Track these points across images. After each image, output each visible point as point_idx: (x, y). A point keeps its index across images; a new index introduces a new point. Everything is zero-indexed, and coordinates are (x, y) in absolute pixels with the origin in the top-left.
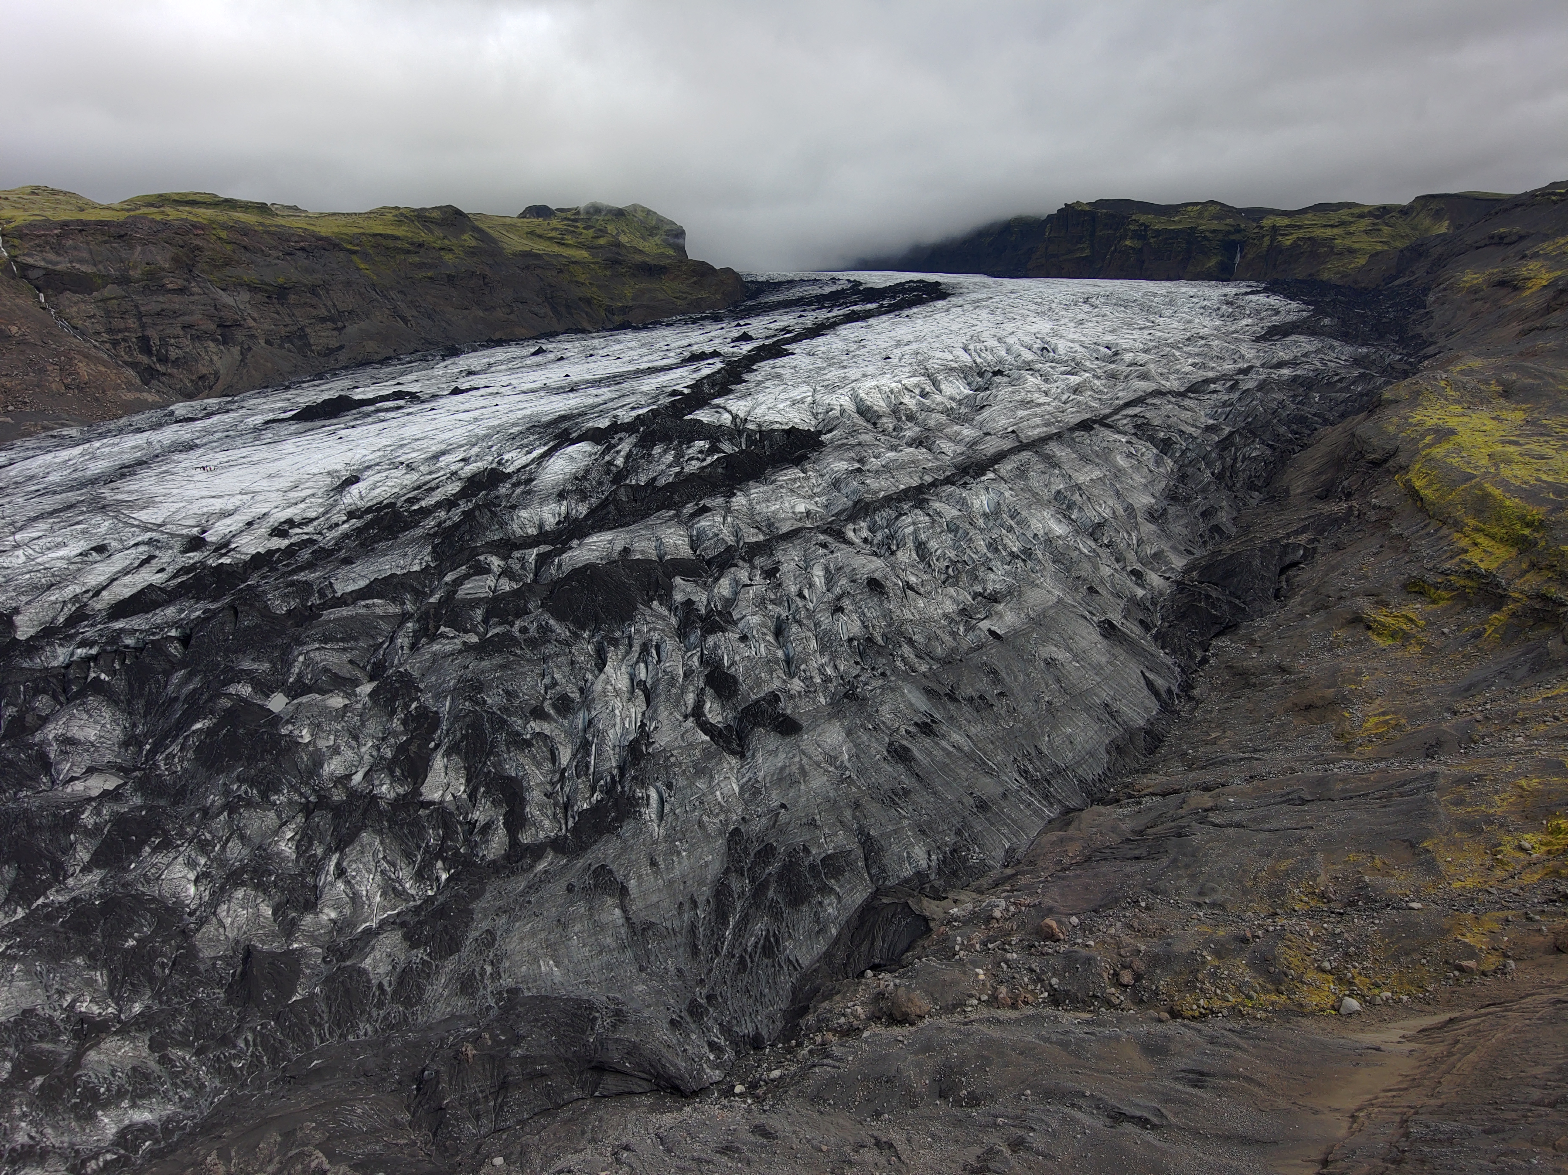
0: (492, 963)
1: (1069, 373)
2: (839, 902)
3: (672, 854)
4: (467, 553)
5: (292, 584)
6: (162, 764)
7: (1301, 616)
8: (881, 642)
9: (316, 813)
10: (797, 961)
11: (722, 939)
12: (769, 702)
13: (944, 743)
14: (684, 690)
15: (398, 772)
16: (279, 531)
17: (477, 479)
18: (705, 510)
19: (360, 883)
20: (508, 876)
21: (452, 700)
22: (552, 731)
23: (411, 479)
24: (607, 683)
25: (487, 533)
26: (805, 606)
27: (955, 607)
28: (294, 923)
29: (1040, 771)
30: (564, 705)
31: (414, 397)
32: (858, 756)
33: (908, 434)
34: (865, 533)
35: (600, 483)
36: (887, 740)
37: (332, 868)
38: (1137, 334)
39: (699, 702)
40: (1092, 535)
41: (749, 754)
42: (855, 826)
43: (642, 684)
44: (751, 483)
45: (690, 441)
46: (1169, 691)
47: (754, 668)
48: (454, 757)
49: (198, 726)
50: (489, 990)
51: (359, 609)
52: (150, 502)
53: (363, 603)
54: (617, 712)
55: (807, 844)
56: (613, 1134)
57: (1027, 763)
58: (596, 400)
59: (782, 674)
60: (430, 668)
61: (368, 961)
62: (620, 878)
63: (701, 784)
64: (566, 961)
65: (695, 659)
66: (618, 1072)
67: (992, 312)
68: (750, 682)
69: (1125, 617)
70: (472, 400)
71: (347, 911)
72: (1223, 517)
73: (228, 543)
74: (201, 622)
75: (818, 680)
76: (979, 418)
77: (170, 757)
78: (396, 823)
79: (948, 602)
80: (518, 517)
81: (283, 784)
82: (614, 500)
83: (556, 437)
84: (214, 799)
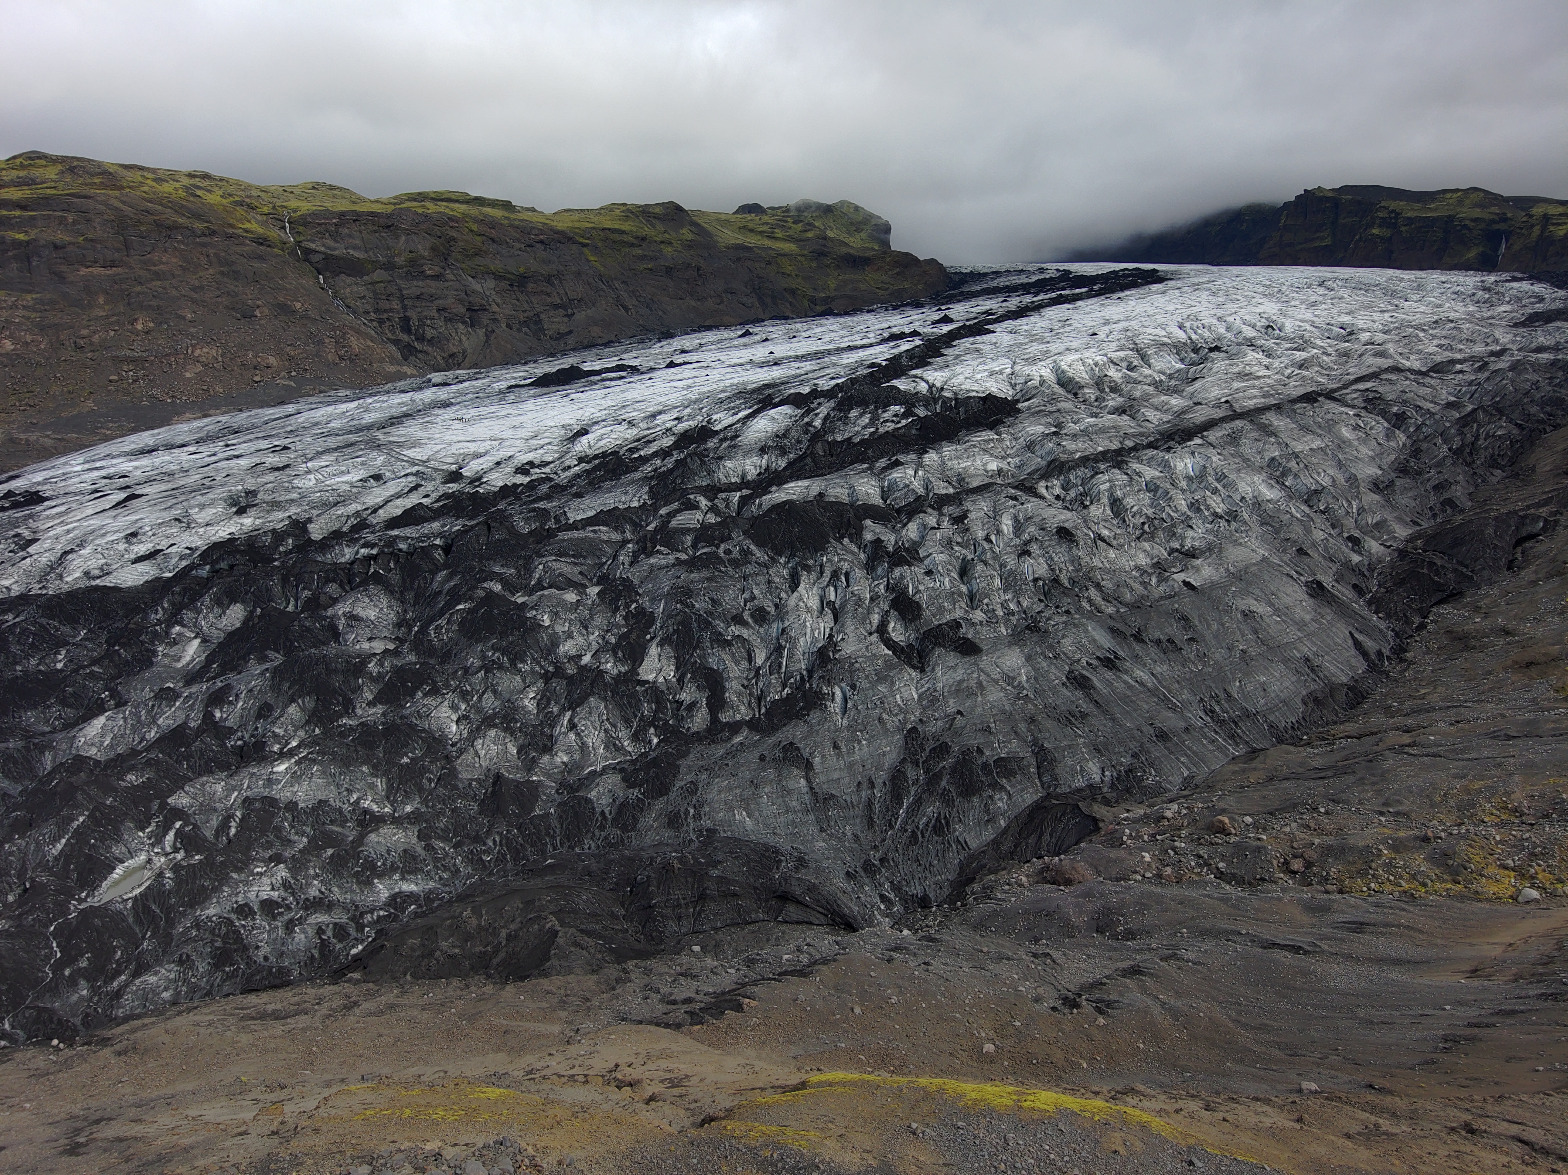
0: (695, 807)
1: (1295, 350)
2: (1010, 799)
3: (853, 741)
4: (679, 493)
5: (534, 510)
6: (432, 632)
7: (1534, 584)
8: (1067, 584)
9: (554, 680)
10: (966, 842)
11: (896, 816)
12: (950, 627)
13: (1126, 677)
14: (869, 610)
15: (620, 654)
16: (522, 470)
17: (689, 433)
18: (897, 464)
19: (588, 736)
20: (709, 744)
21: (666, 603)
22: (750, 636)
23: (632, 433)
24: (800, 600)
25: (697, 479)
26: (991, 549)
27: (1148, 560)
28: (534, 760)
29: (1227, 713)
30: (761, 616)
31: (634, 370)
32: (1036, 679)
33: (1111, 403)
34: (1057, 491)
36: (1067, 668)
37: (565, 722)
38: (1377, 316)
39: (883, 621)
40: (1305, 502)
41: (929, 669)
42: (1030, 738)
43: (831, 604)
44: (944, 442)
45: (886, 406)
46: (1379, 653)
47: (938, 597)
48: (666, 647)
49: (461, 607)
50: (691, 827)
51: (588, 532)
52: (416, 444)
53: (592, 529)
54: (808, 624)
55: (981, 746)
57: (1214, 704)
58: (798, 371)
59: (964, 606)
60: (648, 576)
61: (594, 793)
62: (806, 754)
63: (882, 688)
64: (757, 813)
65: (882, 587)
66: (798, 902)
67: (1213, 294)
68: (933, 609)
69: (1336, 581)
70: (686, 372)
71: (577, 756)
72: (1458, 492)
73: (480, 478)
74: (461, 533)
75: (1000, 613)
76: (1190, 389)
77: (438, 628)
78: (618, 693)
79: (1142, 555)
80: (724, 466)
81: (527, 656)
82: (812, 453)
83: (760, 402)
84: (473, 661)
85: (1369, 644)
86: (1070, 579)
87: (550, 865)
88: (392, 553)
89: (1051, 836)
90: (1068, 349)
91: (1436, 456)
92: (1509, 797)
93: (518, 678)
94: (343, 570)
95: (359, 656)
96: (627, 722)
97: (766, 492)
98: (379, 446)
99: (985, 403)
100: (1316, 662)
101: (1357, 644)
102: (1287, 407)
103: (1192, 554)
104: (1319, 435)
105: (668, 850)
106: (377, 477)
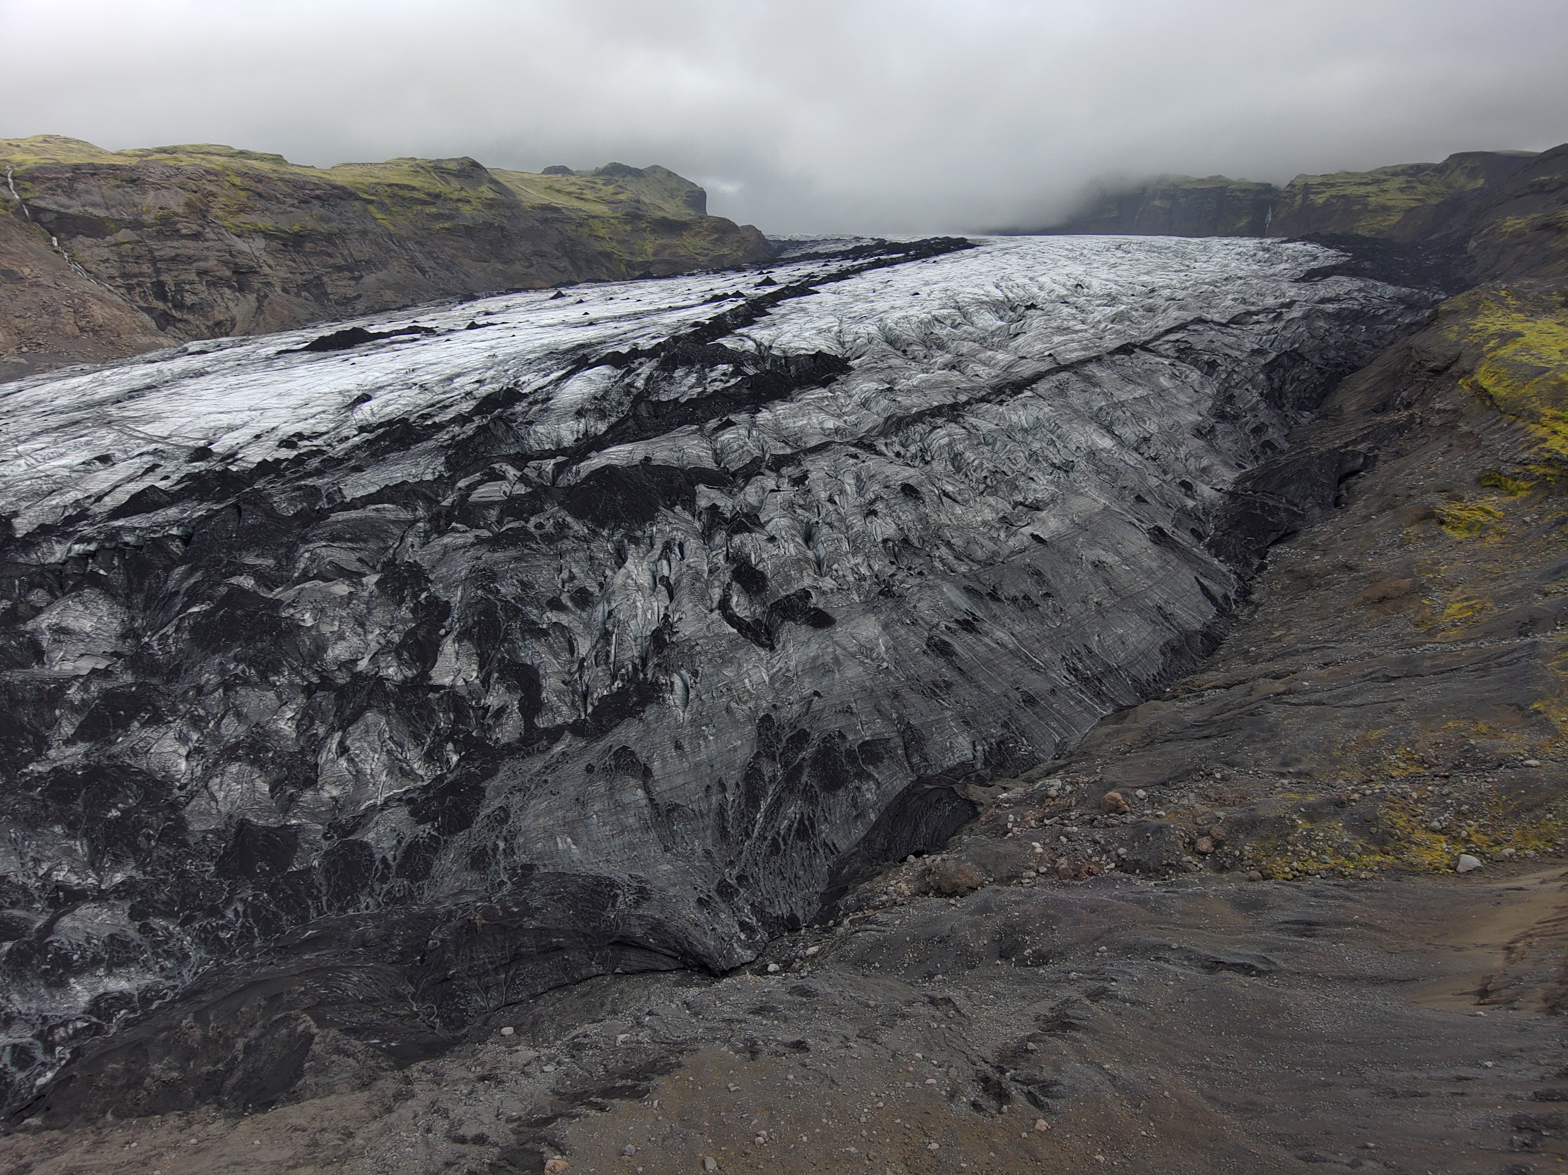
0: (506, 840)
1: (1105, 305)
2: (878, 788)
3: (697, 738)
4: (481, 463)
7: (1367, 518)
8: (917, 544)
9: (319, 693)
10: (834, 844)
12: (799, 598)
13: (987, 640)
14: (708, 585)
15: (406, 655)
16: (288, 443)
18: (730, 424)
20: (523, 757)
22: (570, 622)
23: (424, 399)
24: (628, 577)
25: (503, 446)
26: (836, 510)
28: (292, 799)
30: (583, 599)
31: (429, 332)
32: (895, 649)
33: (940, 360)
34: (897, 448)
35: (620, 404)
36: (926, 634)
39: (725, 596)
40: (1136, 450)
41: (778, 646)
42: (894, 716)
43: (665, 580)
44: (776, 402)
45: (712, 365)
47: (784, 565)
48: (465, 642)
50: (502, 865)
51: (370, 511)
53: (373, 507)
54: (638, 604)
55: (843, 731)
56: (634, 1006)
57: (1076, 661)
58: (616, 331)
59: (812, 573)
60: (440, 559)
61: (371, 835)
62: (643, 759)
63: (729, 672)
64: (585, 839)
65: (721, 557)
66: (640, 947)
67: (1022, 258)
68: (779, 579)
69: (1175, 526)
71: (350, 788)
76: (1013, 344)
79: (987, 510)
80: (535, 432)
81: (283, 665)
82: (634, 415)
83: (574, 362)
85: (1215, 589)
86: (920, 538)
87: (310, 940)
88: (115, 548)
89: (927, 827)
90: (892, 308)
91: (1250, 401)
92: (1413, 746)
94: (49, 571)
96: (418, 738)
97: (584, 457)
98: (109, 422)
99: (815, 360)
100: (1169, 609)
101: (1204, 589)
102: (1107, 358)
103: (1036, 507)
104: (1140, 385)
105: (470, 898)
106: (105, 459)
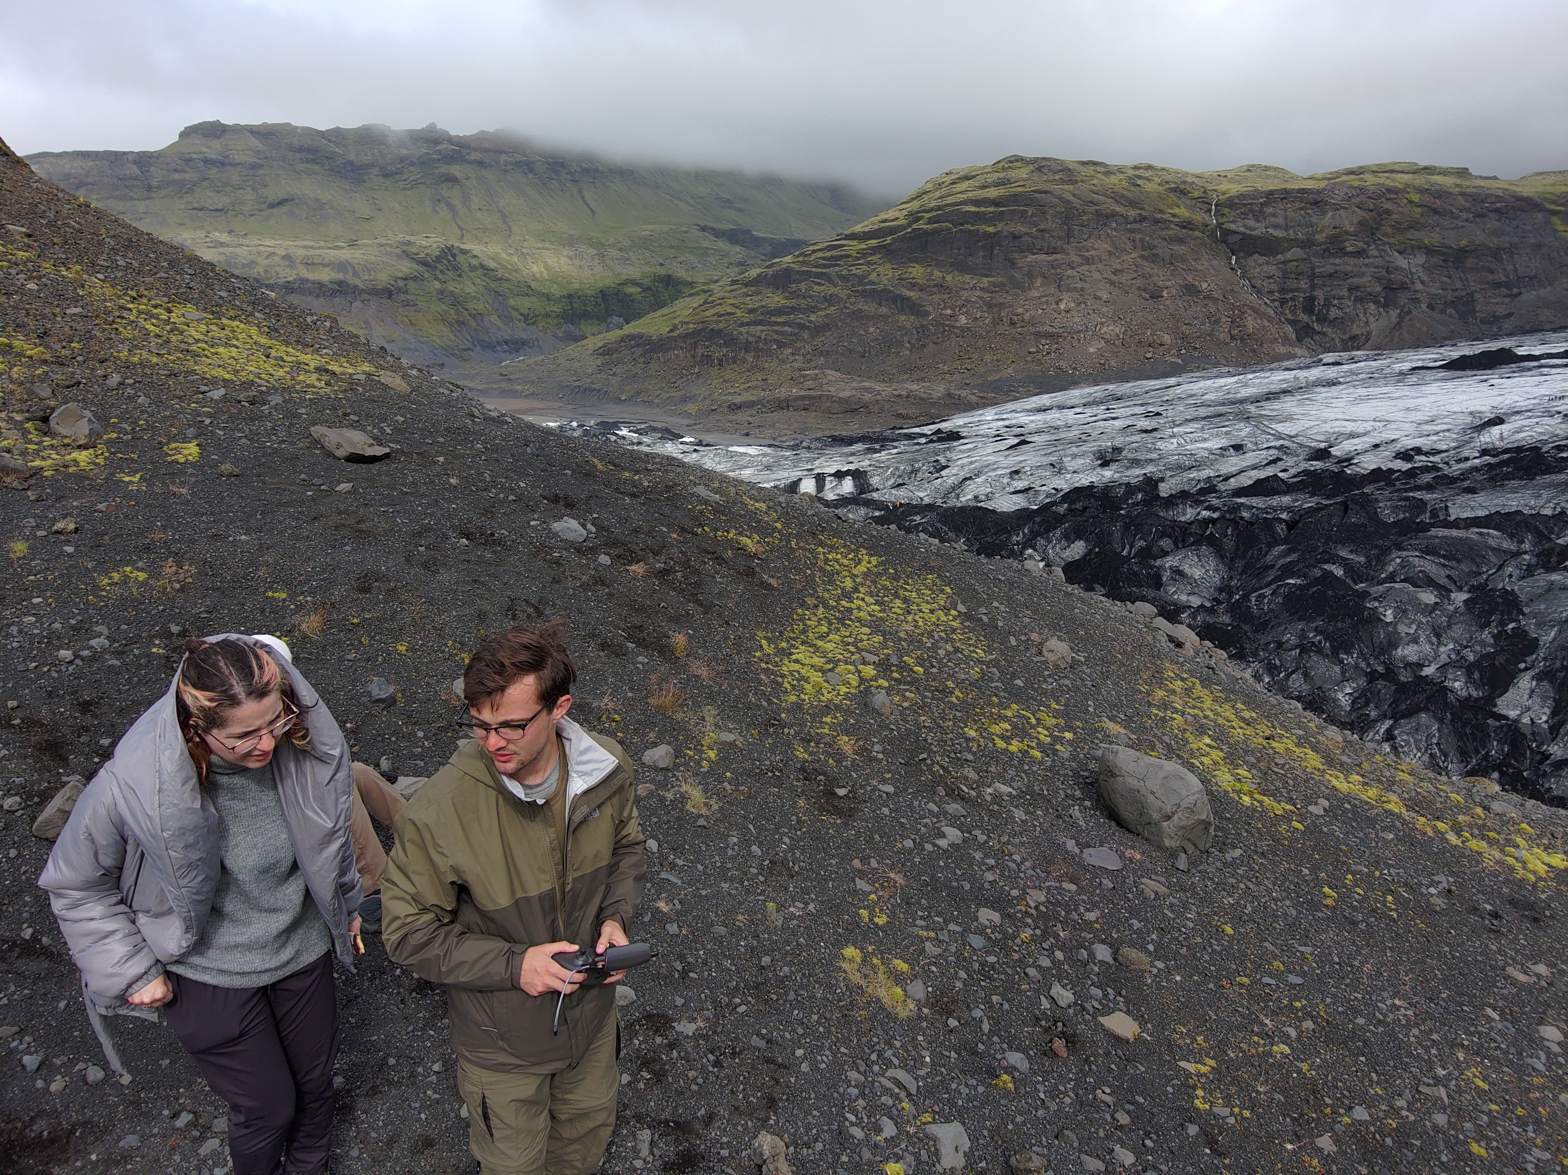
5: (1407, 499)
6: (1253, 600)
9: (1380, 681)
74: (1312, 511)
93: (1337, 669)
95: (1175, 604)
